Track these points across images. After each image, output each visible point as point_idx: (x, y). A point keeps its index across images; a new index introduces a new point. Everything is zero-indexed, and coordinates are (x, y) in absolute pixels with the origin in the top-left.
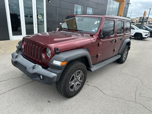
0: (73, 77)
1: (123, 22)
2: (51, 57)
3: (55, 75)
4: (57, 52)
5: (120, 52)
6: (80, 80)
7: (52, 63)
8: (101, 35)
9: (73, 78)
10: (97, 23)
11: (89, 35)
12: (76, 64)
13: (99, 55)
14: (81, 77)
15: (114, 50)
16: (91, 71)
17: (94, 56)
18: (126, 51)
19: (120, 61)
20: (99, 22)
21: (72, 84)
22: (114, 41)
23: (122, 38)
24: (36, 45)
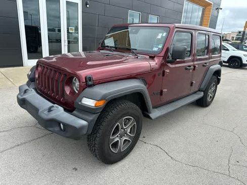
0: (118, 127)
1: (207, 37)
2: (80, 92)
3: (84, 123)
4: (90, 83)
5: (202, 87)
6: (130, 133)
7: (80, 103)
8: (168, 57)
9: (117, 129)
10: (162, 37)
11: (148, 57)
12: (123, 105)
13: (165, 90)
14: (131, 129)
15: (192, 83)
16: (149, 117)
17: (155, 92)
18: (212, 85)
19: (202, 103)
20: (165, 34)
21: (116, 140)
22: (192, 67)
23: (206, 64)
24: (55, 71)
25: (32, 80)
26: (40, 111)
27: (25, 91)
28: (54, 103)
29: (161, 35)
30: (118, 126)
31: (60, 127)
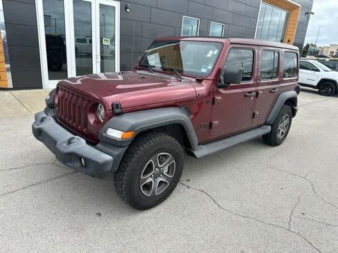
1: (276, 54)
2: (106, 121)
3: (109, 158)
4: (117, 111)
5: (268, 120)
6: (168, 173)
7: (104, 134)
8: (220, 81)
9: (150, 167)
10: (213, 55)
11: (194, 80)
12: (157, 139)
13: (216, 122)
14: (169, 167)
15: (254, 114)
16: (193, 155)
17: (202, 125)
18: (284, 117)
19: (270, 140)
20: (216, 52)
21: (149, 181)
22: (254, 94)
23: (275, 89)
24: (78, 96)
25: (51, 106)
26: (58, 144)
27: (42, 120)
28: (75, 135)
29: (212, 53)
30: (151, 164)
31: (82, 163)
